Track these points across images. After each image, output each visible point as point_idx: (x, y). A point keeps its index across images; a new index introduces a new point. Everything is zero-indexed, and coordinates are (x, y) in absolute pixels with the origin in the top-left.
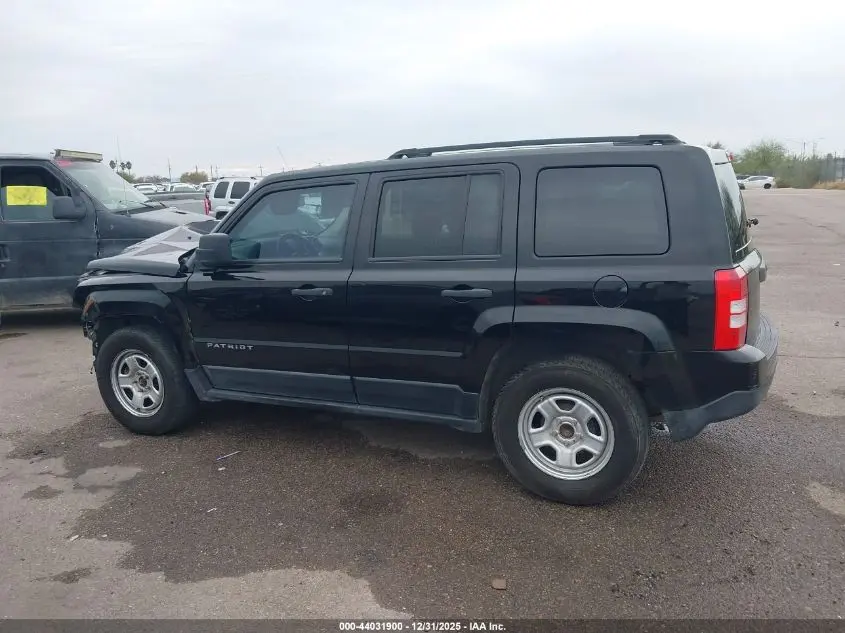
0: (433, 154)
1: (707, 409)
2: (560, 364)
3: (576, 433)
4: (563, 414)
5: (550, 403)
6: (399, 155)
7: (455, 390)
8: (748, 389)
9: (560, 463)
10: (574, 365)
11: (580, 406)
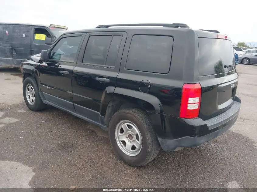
0: (109, 27)
1: (176, 141)
2: (128, 111)
3: (133, 138)
4: (129, 130)
5: (125, 125)
6: (99, 27)
7: (98, 114)
8: (193, 137)
9: (127, 149)
10: (132, 113)
11: (134, 129)
